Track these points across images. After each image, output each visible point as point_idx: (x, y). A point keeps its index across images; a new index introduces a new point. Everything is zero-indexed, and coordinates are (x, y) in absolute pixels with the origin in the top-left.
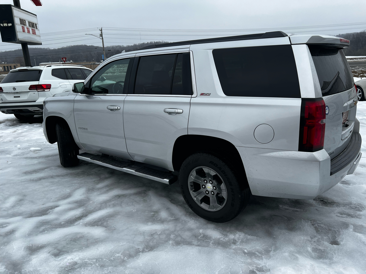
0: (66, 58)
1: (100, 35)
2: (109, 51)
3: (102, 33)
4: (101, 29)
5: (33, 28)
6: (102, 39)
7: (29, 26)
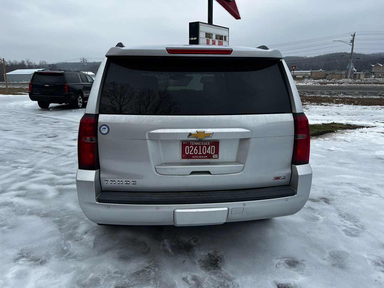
0: (295, 67)
1: (351, 40)
2: (357, 58)
3: (354, 38)
4: (354, 34)
5: (220, 40)
6: (353, 45)
7: (216, 38)
